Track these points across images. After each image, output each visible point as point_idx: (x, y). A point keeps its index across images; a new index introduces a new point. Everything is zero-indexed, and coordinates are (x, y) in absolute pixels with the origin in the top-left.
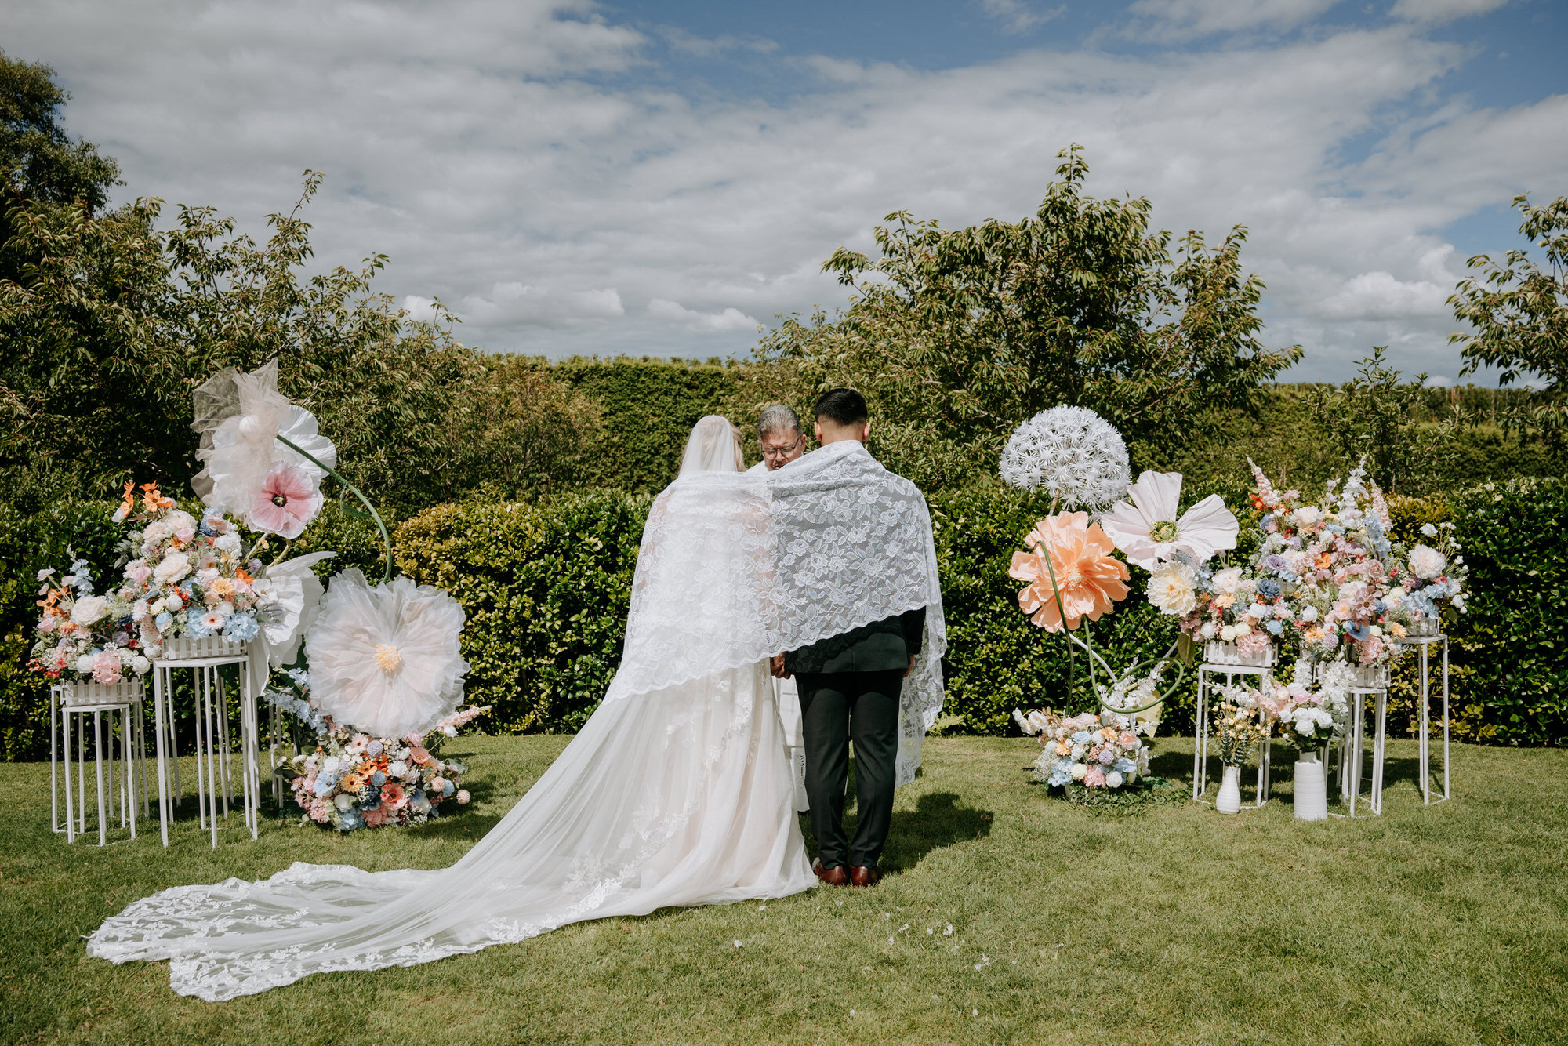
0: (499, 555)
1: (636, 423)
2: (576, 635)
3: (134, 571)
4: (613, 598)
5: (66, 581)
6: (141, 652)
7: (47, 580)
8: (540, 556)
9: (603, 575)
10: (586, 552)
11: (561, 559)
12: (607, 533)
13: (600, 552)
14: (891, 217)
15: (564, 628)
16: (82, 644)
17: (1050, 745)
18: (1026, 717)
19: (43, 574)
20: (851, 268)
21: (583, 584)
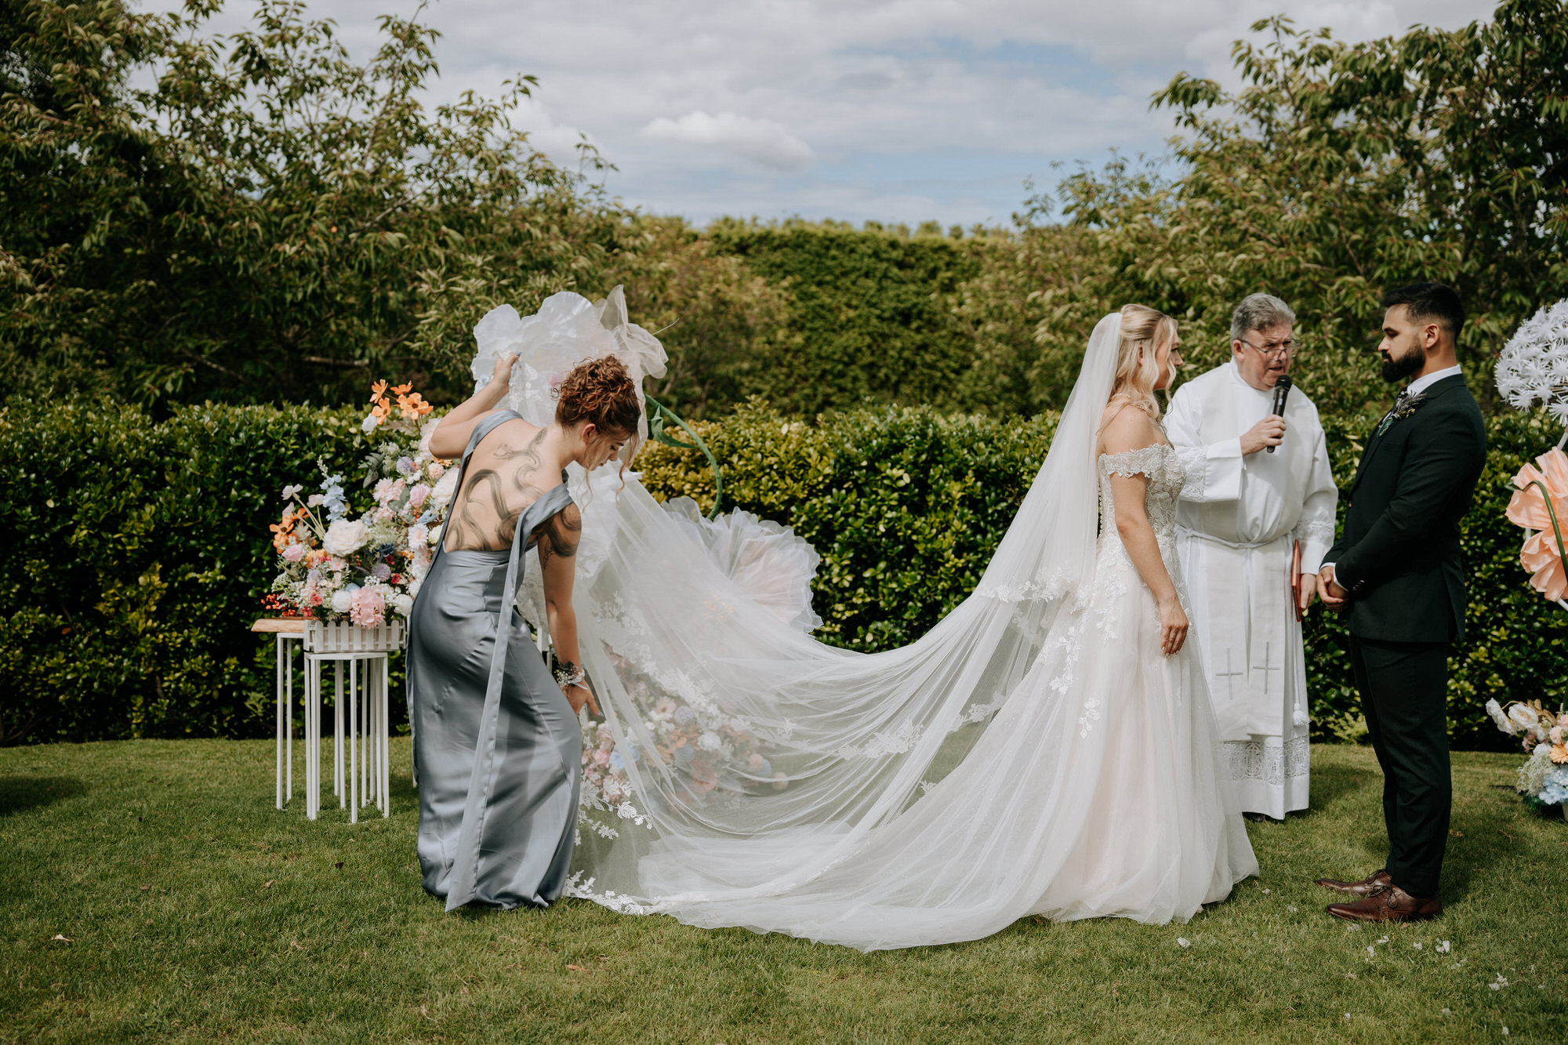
0: (773, 489)
1: (823, 318)
2: (870, 595)
3: (385, 490)
4: (921, 548)
5: (314, 500)
6: (404, 590)
7: (292, 499)
8: (827, 491)
9: (907, 518)
10: (887, 487)
11: (853, 496)
12: (915, 464)
13: (906, 488)
14: (1259, 26)
15: (854, 586)
16: (338, 577)
17: (1540, 749)
18: (1506, 711)
19: (289, 491)
20: (1194, 101)
21: (882, 528)
